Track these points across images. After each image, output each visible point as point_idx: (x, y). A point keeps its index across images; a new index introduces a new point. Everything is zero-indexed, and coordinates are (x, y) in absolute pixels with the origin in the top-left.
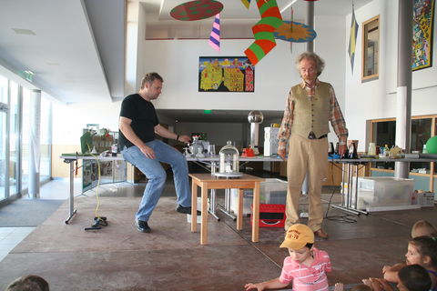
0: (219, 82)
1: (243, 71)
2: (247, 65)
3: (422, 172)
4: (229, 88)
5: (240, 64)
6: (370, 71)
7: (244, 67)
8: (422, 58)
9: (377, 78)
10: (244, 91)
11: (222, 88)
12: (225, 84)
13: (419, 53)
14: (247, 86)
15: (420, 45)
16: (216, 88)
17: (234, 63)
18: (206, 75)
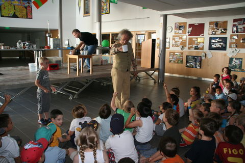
0: (12, 13)
1: (26, 8)
2: (28, 4)
3: (107, 54)
4: (19, 16)
5: (24, 4)
6: (87, 12)
7: (26, 5)
8: (106, 9)
9: (89, 16)
10: (27, 18)
11: (15, 16)
12: (16, 14)
13: (105, 7)
14: (28, 15)
15: (105, 4)
16: (11, 15)
17: (20, 3)
18: (4, 8)
